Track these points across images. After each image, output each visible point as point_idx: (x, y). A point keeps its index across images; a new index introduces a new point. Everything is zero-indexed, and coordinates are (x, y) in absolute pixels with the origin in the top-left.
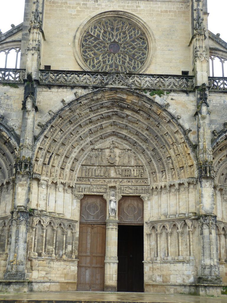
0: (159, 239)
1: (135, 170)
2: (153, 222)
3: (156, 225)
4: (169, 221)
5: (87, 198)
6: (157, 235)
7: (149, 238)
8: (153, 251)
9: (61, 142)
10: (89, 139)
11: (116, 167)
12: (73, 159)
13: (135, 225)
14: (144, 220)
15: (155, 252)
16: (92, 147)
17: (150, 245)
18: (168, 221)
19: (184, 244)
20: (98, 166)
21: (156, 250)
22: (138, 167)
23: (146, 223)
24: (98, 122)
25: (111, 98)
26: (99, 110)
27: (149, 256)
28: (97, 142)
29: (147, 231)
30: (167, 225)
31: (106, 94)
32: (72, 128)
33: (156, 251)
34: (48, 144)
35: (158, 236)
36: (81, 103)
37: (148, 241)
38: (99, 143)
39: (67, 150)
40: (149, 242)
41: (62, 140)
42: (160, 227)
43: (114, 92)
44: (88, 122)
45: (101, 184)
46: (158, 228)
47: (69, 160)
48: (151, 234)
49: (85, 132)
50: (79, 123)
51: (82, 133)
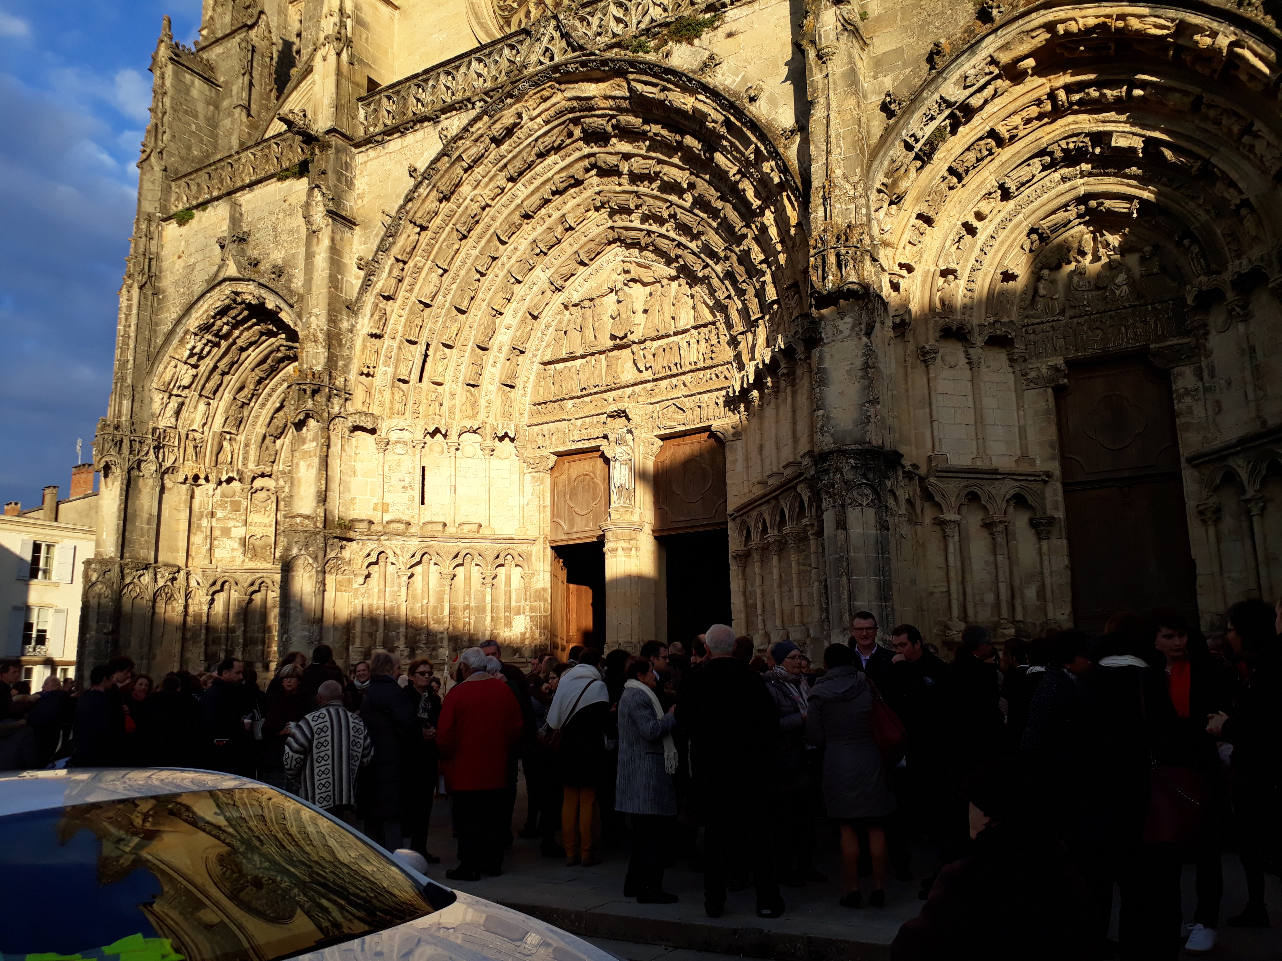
1: (693, 341)
4: (768, 498)
5: (567, 464)
9: (447, 305)
10: (542, 275)
11: (635, 347)
12: (506, 349)
16: (561, 297)
18: (765, 499)
20: (583, 357)
22: (702, 330)
24: (551, 211)
25: (552, 112)
26: (539, 169)
28: (573, 278)
31: (531, 103)
32: (476, 252)
34: (403, 319)
36: (460, 158)
38: (581, 279)
39: (475, 325)
41: (449, 297)
43: (548, 85)
44: (516, 218)
45: (593, 413)
47: (489, 357)
49: (518, 254)
50: (492, 231)
51: (513, 261)
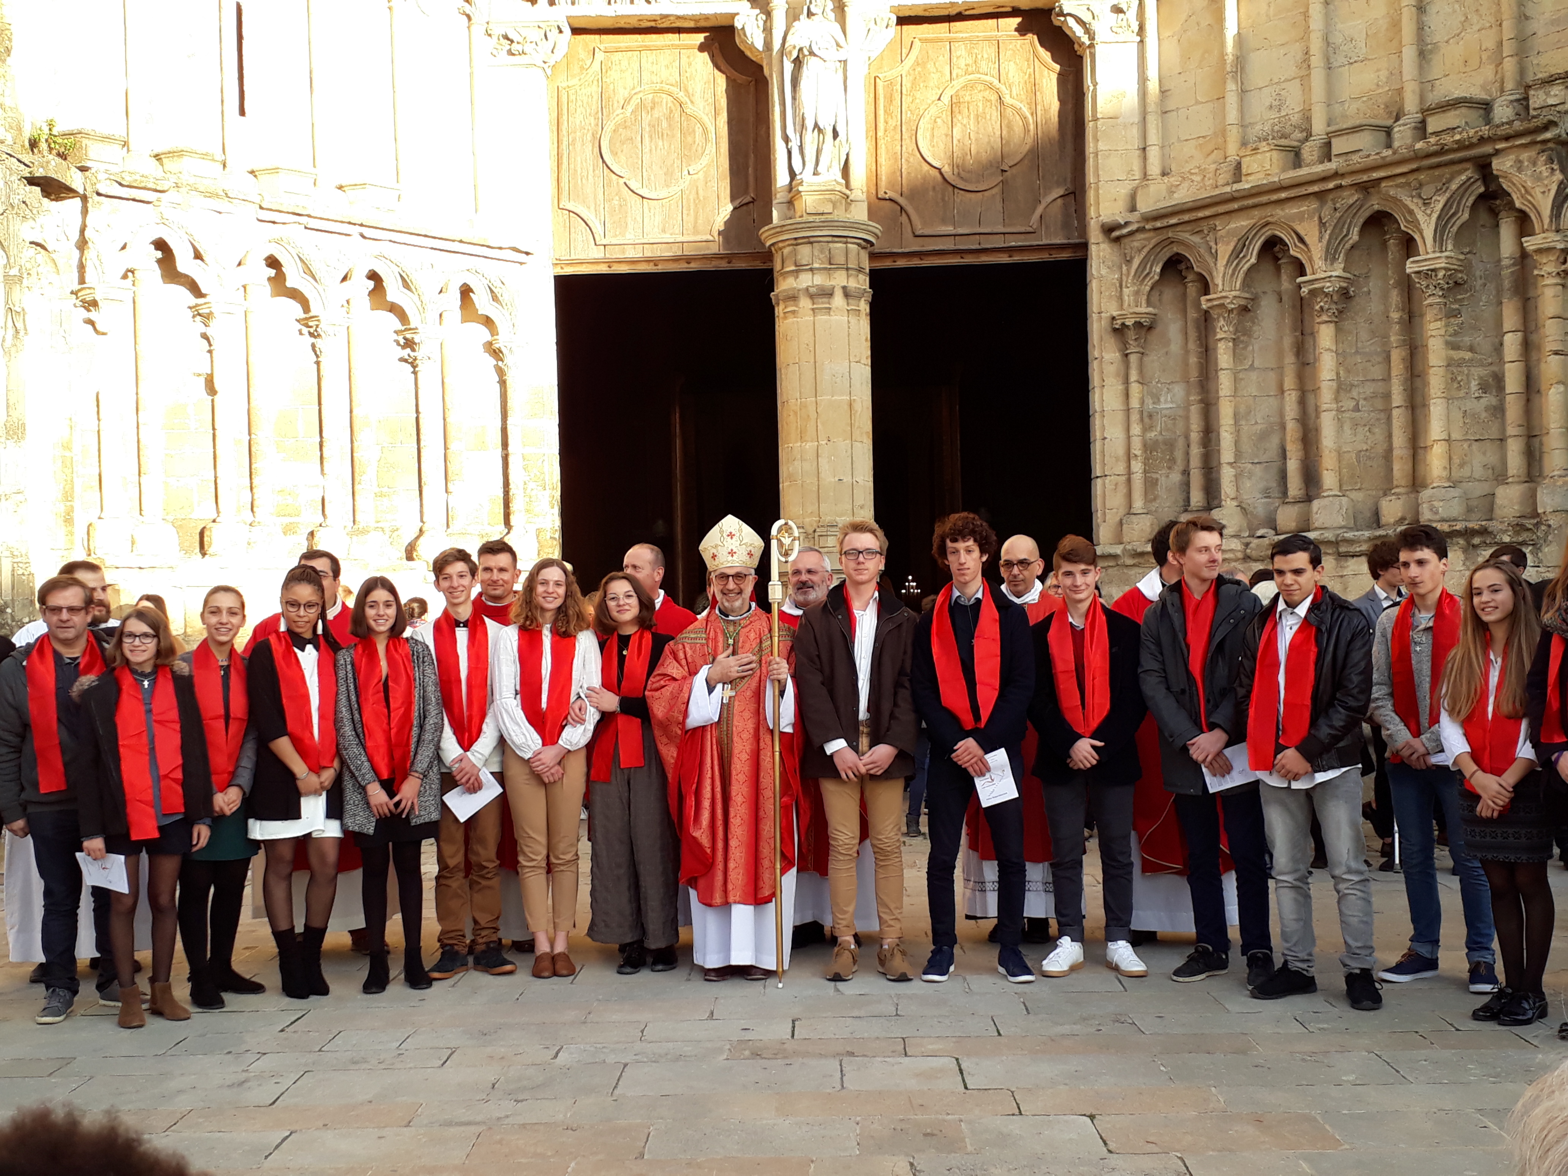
0: (1224, 356)
2: (1173, 221)
3: (1196, 239)
4: (1331, 185)
6: (1206, 320)
7: (1133, 358)
8: (1173, 460)
13: (1017, 258)
14: (1092, 212)
15: (1186, 473)
17: (1148, 418)
18: (1315, 188)
19: (1474, 385)
21: (1196, 451)
23: (1109, 230)
27: (1138, 504)
29: (1120, 298)
30: (1310, 230)
33: (1195, 462)
35: (1223, 329)
37: (1126, 381)
40: (1135, 389)
42: (1237, 254)
46: (1222, 262)
48: (1150, 328)
